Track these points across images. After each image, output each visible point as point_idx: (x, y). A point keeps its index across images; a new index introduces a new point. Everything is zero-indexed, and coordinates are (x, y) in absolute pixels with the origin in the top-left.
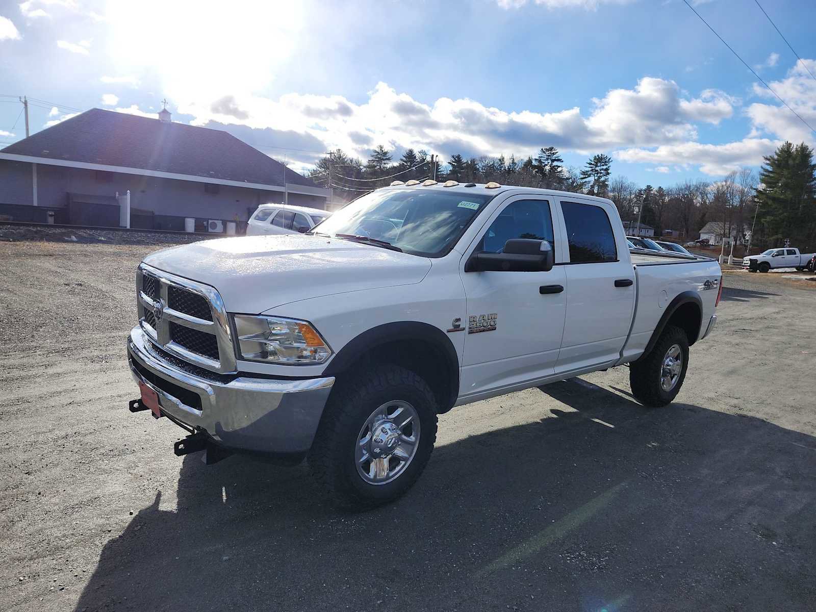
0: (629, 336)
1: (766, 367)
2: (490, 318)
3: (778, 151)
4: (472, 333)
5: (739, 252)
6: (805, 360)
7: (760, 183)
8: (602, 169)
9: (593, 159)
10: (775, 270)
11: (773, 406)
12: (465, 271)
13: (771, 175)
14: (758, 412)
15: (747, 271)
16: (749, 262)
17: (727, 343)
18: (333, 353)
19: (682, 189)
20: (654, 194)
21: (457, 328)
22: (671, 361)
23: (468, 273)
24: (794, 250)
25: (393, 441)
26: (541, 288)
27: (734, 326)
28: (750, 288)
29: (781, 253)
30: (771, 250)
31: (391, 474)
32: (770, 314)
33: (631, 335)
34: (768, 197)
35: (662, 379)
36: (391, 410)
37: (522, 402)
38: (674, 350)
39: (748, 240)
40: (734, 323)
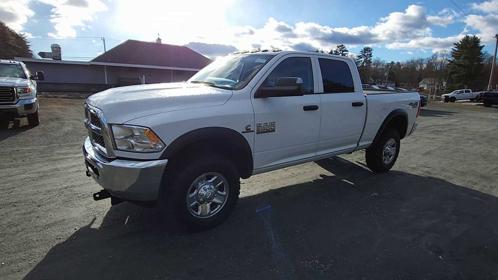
0: (362, 134)
1: (448, 150)
2: (271, 124)
3: (461, 40)
4: (258, 133)
5: (439, 93)
6: (472, 146)
7: (451, 57)
8: (368, 54)
9: (363, 49)
10: (457, 101)
11: (450, 172)
12: (254, 98)
13: (458, 53)
14: (440, 175)
15: (443, 102)
16: (444, 97)
17: (428, 138)
18: (166, 145)
19: (409, 62)
20: (395, 65)
21: (248, 130)
22: (389, 147)
23: (256, 99)
24: (469, 90)
25: (210, 195)
26: (304, 107)
27: (432, 129)
28: (444, 110)
29: (462, 92)
30: (456, 91)
31: (212, 212)
32: (453, 123)
33: (364, 134)
34: (456, 64)
35: (384, 158)
36: (209, 178)
37: (305, 171)
38: (391, 141)
39: (444, 87)
40: (432, 127)
